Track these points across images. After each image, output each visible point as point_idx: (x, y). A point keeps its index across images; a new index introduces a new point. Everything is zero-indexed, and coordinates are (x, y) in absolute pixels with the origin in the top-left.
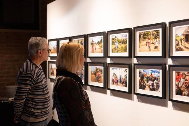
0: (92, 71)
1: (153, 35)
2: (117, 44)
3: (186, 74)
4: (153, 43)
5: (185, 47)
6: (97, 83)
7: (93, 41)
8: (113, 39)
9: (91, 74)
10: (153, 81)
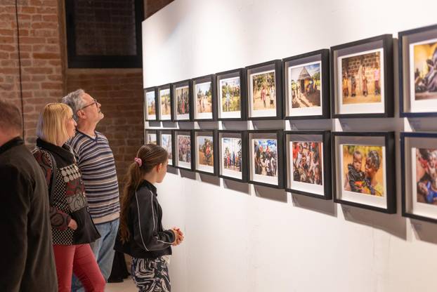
0: (200, 146)
1: (268, 81)
2: (228, 96)
3: (304, 146)
4: (268, 95)
5: (302, 101)
6: (207, 166)
7: (200, 92)
8: (223, 87)
9: (200, 150)
10: (270, 159)
